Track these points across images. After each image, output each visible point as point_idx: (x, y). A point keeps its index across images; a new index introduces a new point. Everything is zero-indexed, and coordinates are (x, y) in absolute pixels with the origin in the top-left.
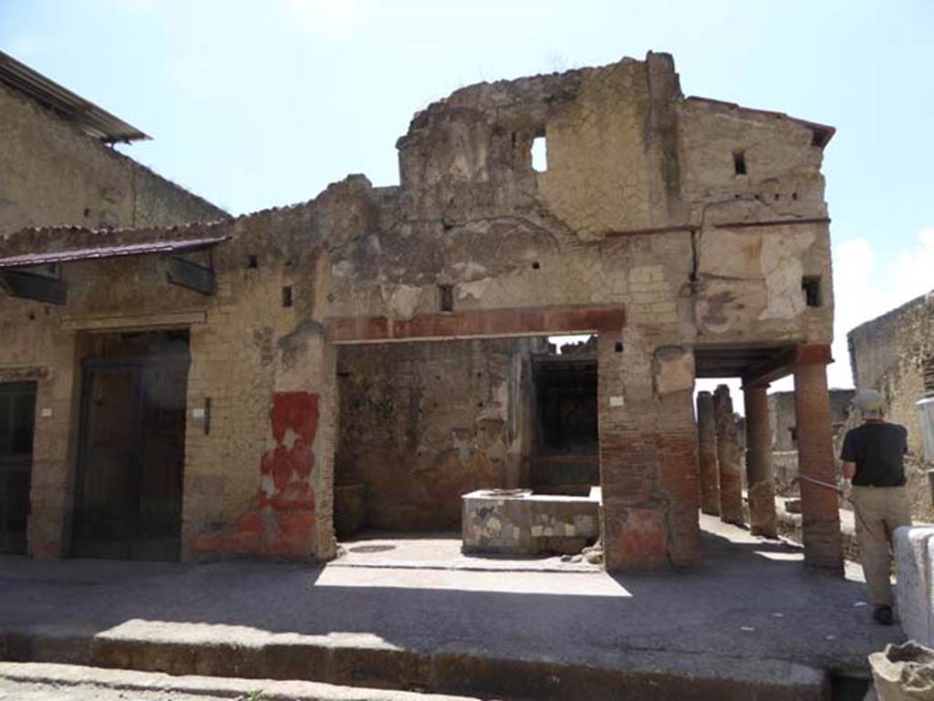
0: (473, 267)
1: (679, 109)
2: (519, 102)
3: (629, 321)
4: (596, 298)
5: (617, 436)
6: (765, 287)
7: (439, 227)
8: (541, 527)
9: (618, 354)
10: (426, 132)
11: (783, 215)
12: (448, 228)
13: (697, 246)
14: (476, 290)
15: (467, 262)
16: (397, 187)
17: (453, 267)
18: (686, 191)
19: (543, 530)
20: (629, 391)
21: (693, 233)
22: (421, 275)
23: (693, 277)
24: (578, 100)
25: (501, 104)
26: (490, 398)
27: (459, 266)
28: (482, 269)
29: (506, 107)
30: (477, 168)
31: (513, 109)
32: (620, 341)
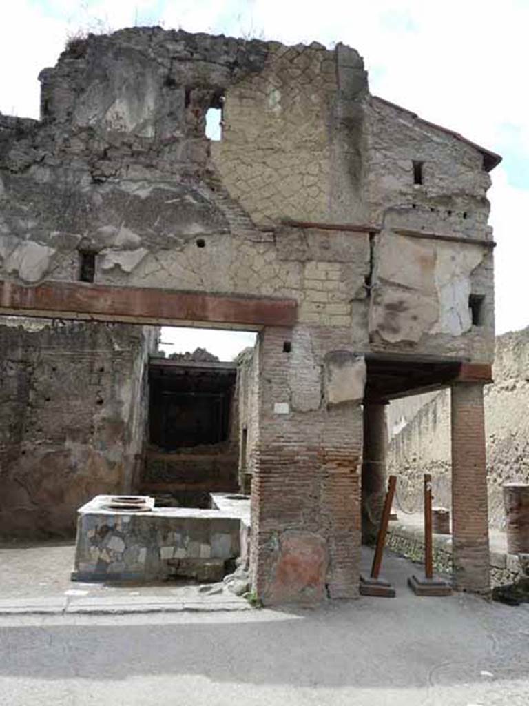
0: (126, 234)
1: (365, 106)
2: (198, 60)
3: (300, 319)
4: (267, 291)
5: (280, 448)
6: (437, 301)
7: (86, 179)
8: (172, 548)
9: (285, 354)
10: (81, 64)
11: (454, 231)
12: (97, 182)
13: (374, 249)
14: (127, 261)
15: (118, 226)
16: (36, 121)
17: (100, 229)
18: (368, 191)
19: (175, 551)
20: (296, 398)
21: (372, 235)
22: (55, 233)
23: (368, 280)
24: (263, 74)
25: (176, 55)
26: (113, 396)
27: (107, 229)
28: (137, 238)
29: (181, 60)
30: (142, 121)
31: (189, 65)
32: (289, 340)
